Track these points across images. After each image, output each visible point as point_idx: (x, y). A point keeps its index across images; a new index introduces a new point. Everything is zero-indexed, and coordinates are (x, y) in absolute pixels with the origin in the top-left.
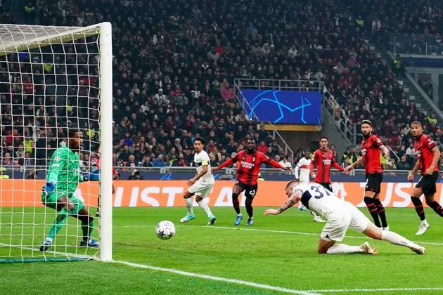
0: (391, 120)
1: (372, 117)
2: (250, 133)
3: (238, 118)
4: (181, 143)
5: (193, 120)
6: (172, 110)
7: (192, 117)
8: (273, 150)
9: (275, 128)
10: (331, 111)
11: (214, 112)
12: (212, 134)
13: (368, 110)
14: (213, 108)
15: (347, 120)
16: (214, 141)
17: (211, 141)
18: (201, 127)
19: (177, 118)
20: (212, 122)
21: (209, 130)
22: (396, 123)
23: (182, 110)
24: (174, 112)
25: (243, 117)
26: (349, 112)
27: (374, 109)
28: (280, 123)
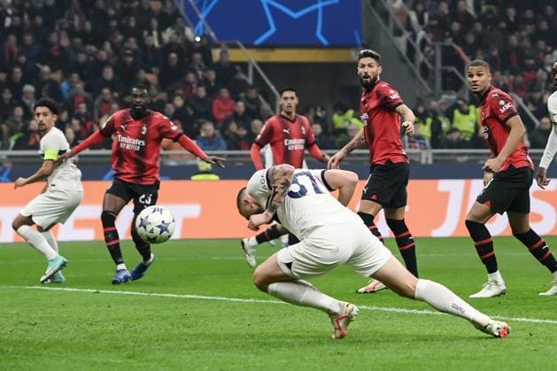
0: (524, 33)
1: (479, 27)
2: (194, 71)
3: (168, 34)
4: (38, 95)
5: (65, 42)
6: (17, 19)
7: (64, 34)
8: (247, 109)
9: (252, 56)
10: (385, 15)
11: (114, 23)
12: (109, 73)
13: (471, 10)
14: (112, 12)
15: (421, 34)
16: (113, 90)
17: (106, 91)
18: (82, 58)
19: (28, 39)
20: (108, 46)
21: (102, 64)
22: (534, 38)
23: (39, 20)
24: (22, 24)
25: (181, 32)
26: (426, 16)
27: (484, 8)
28: (269, 46)
